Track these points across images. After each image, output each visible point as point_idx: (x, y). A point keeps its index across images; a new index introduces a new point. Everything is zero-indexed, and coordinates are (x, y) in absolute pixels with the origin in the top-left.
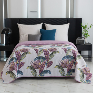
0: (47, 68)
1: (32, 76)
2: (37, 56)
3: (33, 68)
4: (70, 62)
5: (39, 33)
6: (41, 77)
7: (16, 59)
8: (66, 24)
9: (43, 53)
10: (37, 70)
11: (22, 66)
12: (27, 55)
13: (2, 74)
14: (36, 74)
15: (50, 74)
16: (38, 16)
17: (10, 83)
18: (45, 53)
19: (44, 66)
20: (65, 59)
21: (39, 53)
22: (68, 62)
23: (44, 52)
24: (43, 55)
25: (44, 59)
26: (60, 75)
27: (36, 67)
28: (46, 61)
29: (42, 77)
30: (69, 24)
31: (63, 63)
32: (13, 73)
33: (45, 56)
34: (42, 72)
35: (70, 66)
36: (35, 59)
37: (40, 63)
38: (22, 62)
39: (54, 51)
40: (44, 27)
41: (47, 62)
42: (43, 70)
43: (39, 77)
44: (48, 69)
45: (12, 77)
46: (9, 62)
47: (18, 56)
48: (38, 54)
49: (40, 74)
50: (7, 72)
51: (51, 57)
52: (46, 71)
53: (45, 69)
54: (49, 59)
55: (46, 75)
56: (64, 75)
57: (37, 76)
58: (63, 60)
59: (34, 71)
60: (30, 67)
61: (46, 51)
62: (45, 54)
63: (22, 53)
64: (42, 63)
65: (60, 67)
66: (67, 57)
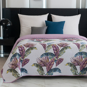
0: (56, 65)
1: (38, 74)
2: (45, 52)
3: (39, 66)
4: (84, 59)
5: (44, 25)
6: (48, 76)
7: (20, 56)
8: (77, 16)
9: (52, 49)
10: (45, 68)
11: (26, 64)
12: (32, 51)
13: (2, 72)
14: (43, 72)
15: (60, 72)
16: (43, 6)
17: (12, 82)
18: (55, 49)
19: (52, 63)
20: (78, 56)
21: (47, 48)
22: (82, 59)
23: (53, 47)
24: (51, 51)
25: (52, 56)
26: (71, 74)
27: (43, 65)
28: (55, 57)
29: (50, 76)
30: (80, 15)
31: (75, 60)
32: (16, 71)
33: (54, 52)
34: (50, 70)
35: (84, 64)
36: (43, 55)
37: (48, 60)
38: (26, 59)
39: (65, 47)
40: (50, 18)
41: (56, 59)
42: (52, 68)
43: (46, 76)
44: (57, 67)
45: (15, 76)
46: (11, 58)
47: (21, 52)
48: (46, 50)
49: (48, 72)
50: (8, 70)
51: (61, 54)
52: (55, 70)
53: (54, 66)
54: (59, 55)
55: (55, 74)
56: (76, 74)
57: (44, 75)
58: (75, 57)
59: (41, 69)
60: (35, 64)
61: (55, 47)
62: (54, 50)
63: (26, 49)
64: (50, 60)
65: (72, 65)
66: (81, 53)
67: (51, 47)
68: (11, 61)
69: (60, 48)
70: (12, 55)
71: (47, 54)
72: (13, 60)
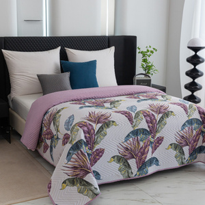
0: (153, 153)
2: (132, 129)
3: (122, 160)
4: (195, 132)
6: (141, 176)
9: (144, 120)
10: (132, 162)
11: (99, 159)
12: (108, 131)
14: (130, 171)
15: (158, 165)
18: (149, 119)
19: (146, 150)
20: (187, 128)
21: (134, 121)
22: (192, 132)
23: (145, 116)
24: (143, 125)
25: (146, 134)
26: (176, 165)
27: (129, 155)
28: (150, 137)
29: (144, 175)
31: (183, 137)
32: (87, 182)
33: (149, 127)
34: (142, 165)
35: (195, 141)
36: (128, 136)
37: (139, 143)
38: (97, 150)
39: (166, 113)
41: (152, 140)
42: (146, 160)
43: (137, 177)
44: (154, 156)
48: (134, 124)
49: (140, 169)
51: (160, 128)
53: (149, 156)
54: (156, 132)
55: (151, 169)
56: (183, 163)
57: (133, 176)
58: (182, 130)
60: (116, 158)
61: (148, 115)
62: (147, 122)
63: (96, 127)
64: (142, 144)
65: (177, 147)
66: (190, 122)
67: (141, 116)
68: (69, 160)
69: (158, 117)
70: (70, 146)
71: (135, 133)
72: (74, 156)
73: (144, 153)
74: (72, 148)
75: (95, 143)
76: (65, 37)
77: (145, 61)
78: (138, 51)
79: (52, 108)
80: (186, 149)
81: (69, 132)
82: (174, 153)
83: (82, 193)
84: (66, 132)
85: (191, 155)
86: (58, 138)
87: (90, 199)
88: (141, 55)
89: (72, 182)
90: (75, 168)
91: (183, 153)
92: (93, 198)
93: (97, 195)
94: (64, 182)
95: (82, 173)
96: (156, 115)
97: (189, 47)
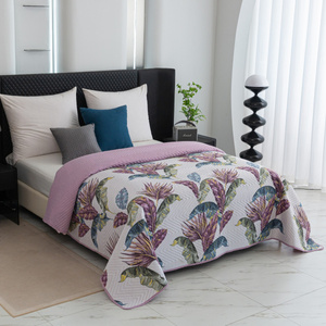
0: (221, 230)
1: (185, 264)
2: (198, 204)
3: (186, 241)
4: (267, 203)
6: (207, 261)
7: (148, 224)
9: (211, 192)
10: (198, 244)
11: (161, 242)
12: (171, 207)
14: (195, 255)
15: (226, 245)
18: (216, 190)
19: (214, 228)
20: (259, 199)
21: (200, 193)
24: (210, 197)
25: (213, 209)
27: (194, 236)
28: (218, 212)
29: (211, 259)
31: (254, 210)
32: (152, 272)
33: (216, 199)
34: (210, 247)
35: (267, 214)
36: (194, 211)
37: (205, 220)
38: (159, 231)
41: (220, 215)
42: (214, 241)
43: (203, 261)
44: (222, 234)
45: (150, 284)
46: (128, 237)
47: (148, 214)
48: (200, 197)
49: (207, 251)
51: (229, 200)
53: (217, 235)
54: (225, 205)
55: (219, 251)
56: (254, 242)
57: (199, 261)
58: (253, 201)
60: (180, 240)
61: (215, 185)
62: (214, 193)
63: (158, 203)
64: (209, 221)
65: (248, 222)
66: (262, 191)
67: (208, 186)
68: (128, 246)
69: (226, 187)
70: (129, 228)
71: (201, 208)
72: (135, 240)
73: (211, 232)
74: (131, 231)
75: (156, 223)
76: (81, 73)
77: (187, 103)
78: (177, 89)
79: (90, 178)
80: (258, 224)
81: (125, 211)
82: (244, 229)
83: (146, 285)
84: (121, 210)
85: (263, 231)
86: (105, 218)
87: (156, 292)
88: (182, 95)
89: (133, 272)
90: (136, 255)
91: (254, 229)
92: (160, 290)
93: (164, 286)
94: (124, 273)
95: (145, 260)
96: (224, 185)
97: (247, 87)
